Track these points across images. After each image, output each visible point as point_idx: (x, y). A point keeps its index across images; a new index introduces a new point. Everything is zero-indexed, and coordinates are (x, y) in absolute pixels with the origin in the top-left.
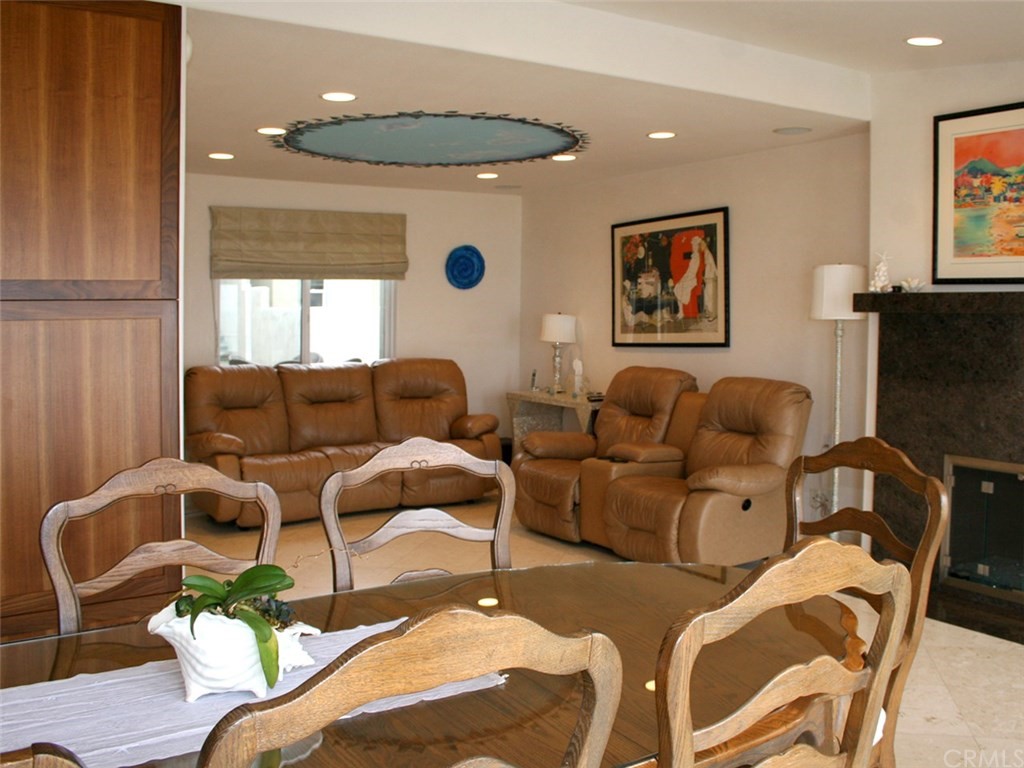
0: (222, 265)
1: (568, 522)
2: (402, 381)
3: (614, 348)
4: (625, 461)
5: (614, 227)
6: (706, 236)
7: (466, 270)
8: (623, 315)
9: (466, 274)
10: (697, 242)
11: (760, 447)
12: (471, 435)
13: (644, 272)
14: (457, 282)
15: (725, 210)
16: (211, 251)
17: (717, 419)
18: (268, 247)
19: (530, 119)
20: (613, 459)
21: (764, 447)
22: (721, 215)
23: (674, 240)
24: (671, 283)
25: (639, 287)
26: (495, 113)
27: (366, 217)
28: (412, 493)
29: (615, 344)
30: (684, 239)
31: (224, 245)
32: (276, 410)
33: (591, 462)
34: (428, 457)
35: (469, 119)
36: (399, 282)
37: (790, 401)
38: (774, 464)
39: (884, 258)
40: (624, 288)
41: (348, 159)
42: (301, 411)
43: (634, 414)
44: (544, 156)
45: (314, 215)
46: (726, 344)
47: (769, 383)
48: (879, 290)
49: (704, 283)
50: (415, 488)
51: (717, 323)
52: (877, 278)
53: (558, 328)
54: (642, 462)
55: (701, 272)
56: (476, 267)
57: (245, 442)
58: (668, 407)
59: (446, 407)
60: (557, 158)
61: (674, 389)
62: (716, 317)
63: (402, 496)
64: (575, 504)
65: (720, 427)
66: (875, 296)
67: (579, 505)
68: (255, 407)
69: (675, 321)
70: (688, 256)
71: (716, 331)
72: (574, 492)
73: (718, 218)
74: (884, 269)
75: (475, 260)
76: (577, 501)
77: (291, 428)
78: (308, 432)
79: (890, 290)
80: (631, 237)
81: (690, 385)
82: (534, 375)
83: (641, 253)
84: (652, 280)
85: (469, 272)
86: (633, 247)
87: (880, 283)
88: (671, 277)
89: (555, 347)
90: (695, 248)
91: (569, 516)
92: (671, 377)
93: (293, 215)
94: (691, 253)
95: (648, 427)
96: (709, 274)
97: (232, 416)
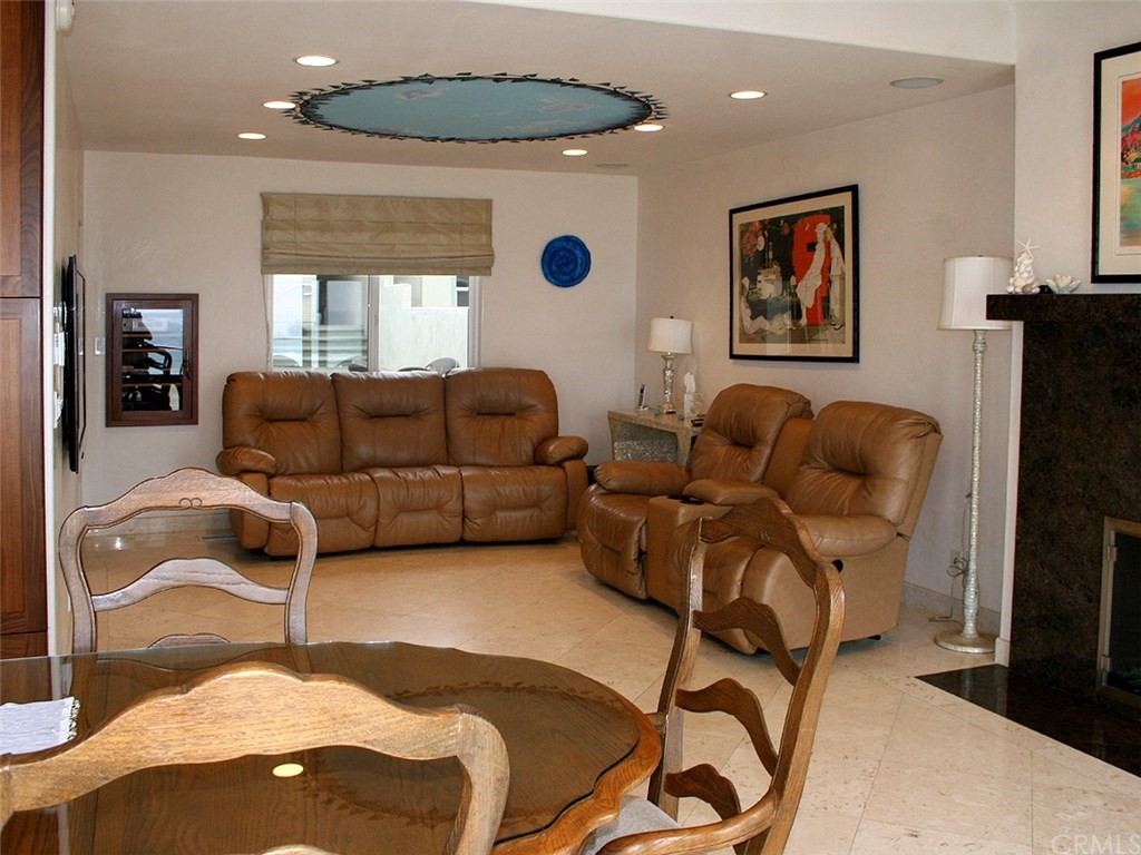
0: (275, 259)
1: (633, 574)
2: (479, 395)
3: (732, 361)
4: (700, 502)
5: (732, 212)
6: (832, 222)
7: (567, 265)
8: (741, 320)
9: (566, 270)
10: (822, 230)
11: (865, 493)
12: (551, 461)
13: (764, 268)
14: (556, 279)
15: (854, 189)
16: (263, 242)
17: (821, 455)
18: (328, 237)
19: (566, 79)
20: (686, 500)
21: (870, 494)
22: (849, 195)
23: (796, 228)
24: (793, 280)
25: (759, 285)
26: (520, 74)
27: (443, 203)
28: (475, 526)
29: (733, 356)
30: (808, 226)
31: (277, 236)
32: (327, 425)
33: (661, 501)
34: (203, 495)
35: (491, 81)
36: (485, 279)
37: (906, 435)
38: (880, 517)
39: (1027, 248)
40: (743, 286)
41: (394, 136)
42: (355, 425)
43: (736, 444)
44: (623, 126)
45: (381, 201)
46: (855, 359)
47: (886, 409)
48: (1019, 290)
49: (830, 282)
50: (478, 521)
51: (844, 332)
52: (1017, 274)
53: (669, 335)
54: (720, 505)
55: (827, 269)
56: (579, 261)
57: (277, 460)
58: (770, 436)
59: (533, 427)
60: (640, 128)
61: (779, 414)
62: (843, 325)
63: (464, 529)
64: (641, 553)
65: (826, 464)
66: (1013, 298)
67: (645, 553)
68: (303, 420)
69: (798, 328)
70: (812, 247)
71: (844, 342)
72: (640, 537)
73: (844, 200)
74: (1027, 262)
75: (578, 253)
76: (644, 549)
77: (343, 445)
78: (364, 450)
79: (1038, 290)
80: (750, 224)
81: (801, 409)
82: (642, 391)
83: (761, 243)
84: (773, 277)
85: (571, 267)
86: (752, 237)
87: (1022, 281)
88: (794, 274)
89: (665, 357)
90: (820, 237)
91: (633, 567)
92: (778, 398)
93: (356, 201)
94: (815, 244)
95: (745, 461)
96: (835, 271)
97: (273, 429)
